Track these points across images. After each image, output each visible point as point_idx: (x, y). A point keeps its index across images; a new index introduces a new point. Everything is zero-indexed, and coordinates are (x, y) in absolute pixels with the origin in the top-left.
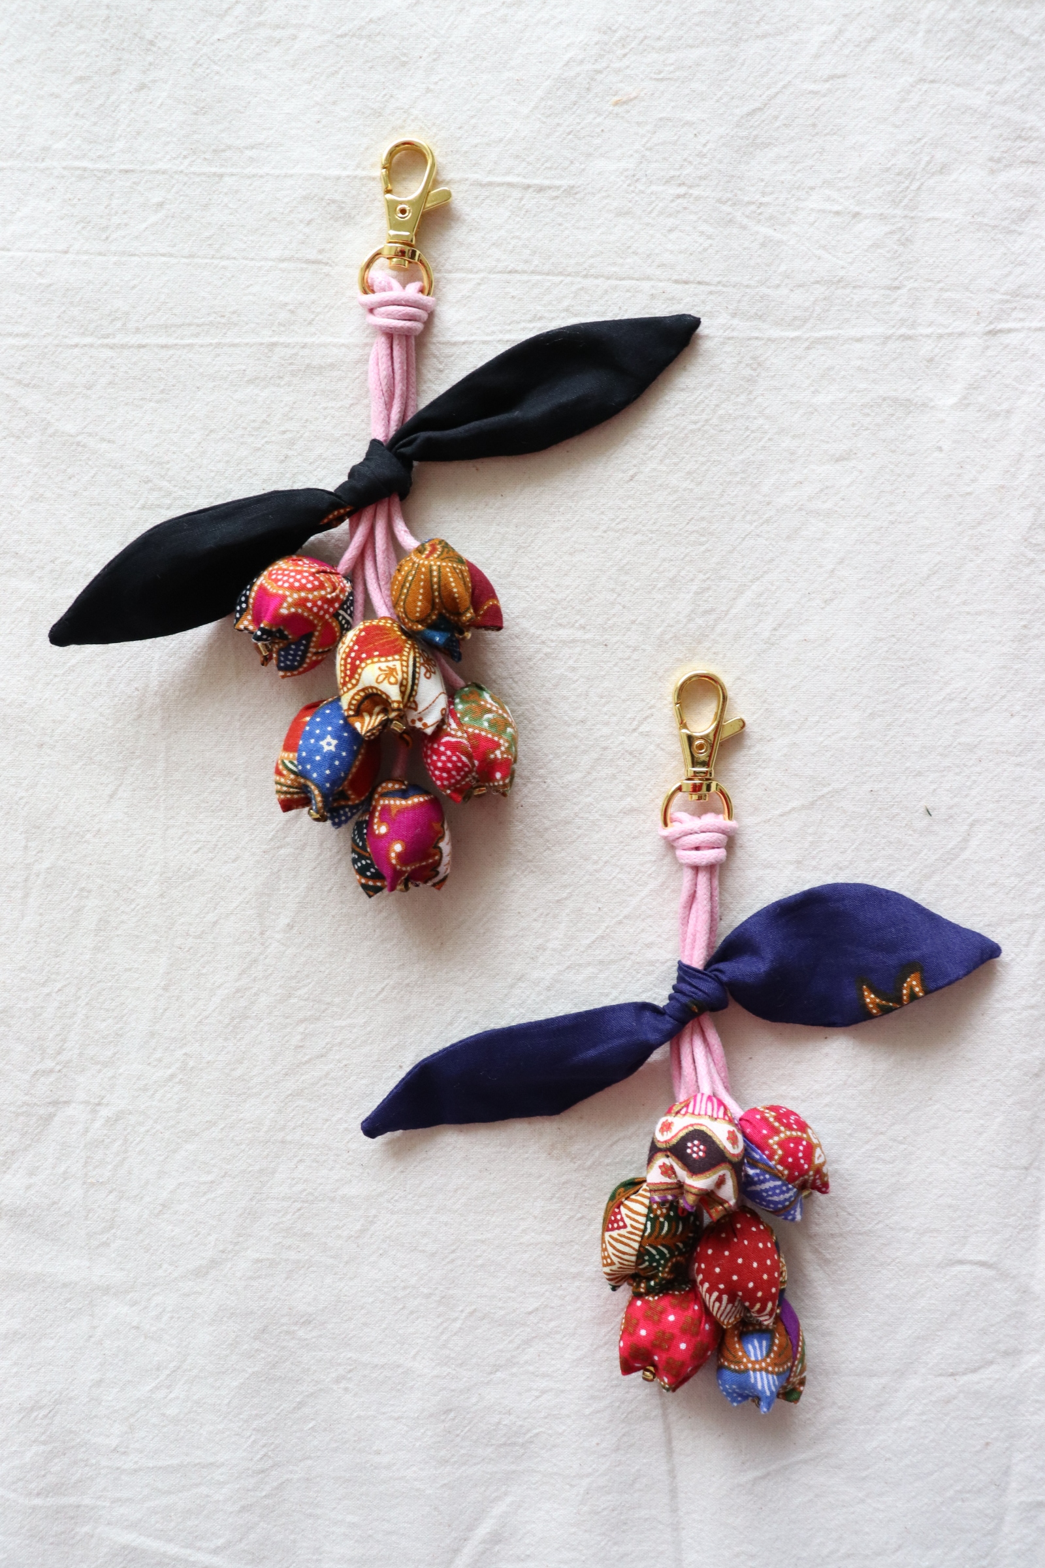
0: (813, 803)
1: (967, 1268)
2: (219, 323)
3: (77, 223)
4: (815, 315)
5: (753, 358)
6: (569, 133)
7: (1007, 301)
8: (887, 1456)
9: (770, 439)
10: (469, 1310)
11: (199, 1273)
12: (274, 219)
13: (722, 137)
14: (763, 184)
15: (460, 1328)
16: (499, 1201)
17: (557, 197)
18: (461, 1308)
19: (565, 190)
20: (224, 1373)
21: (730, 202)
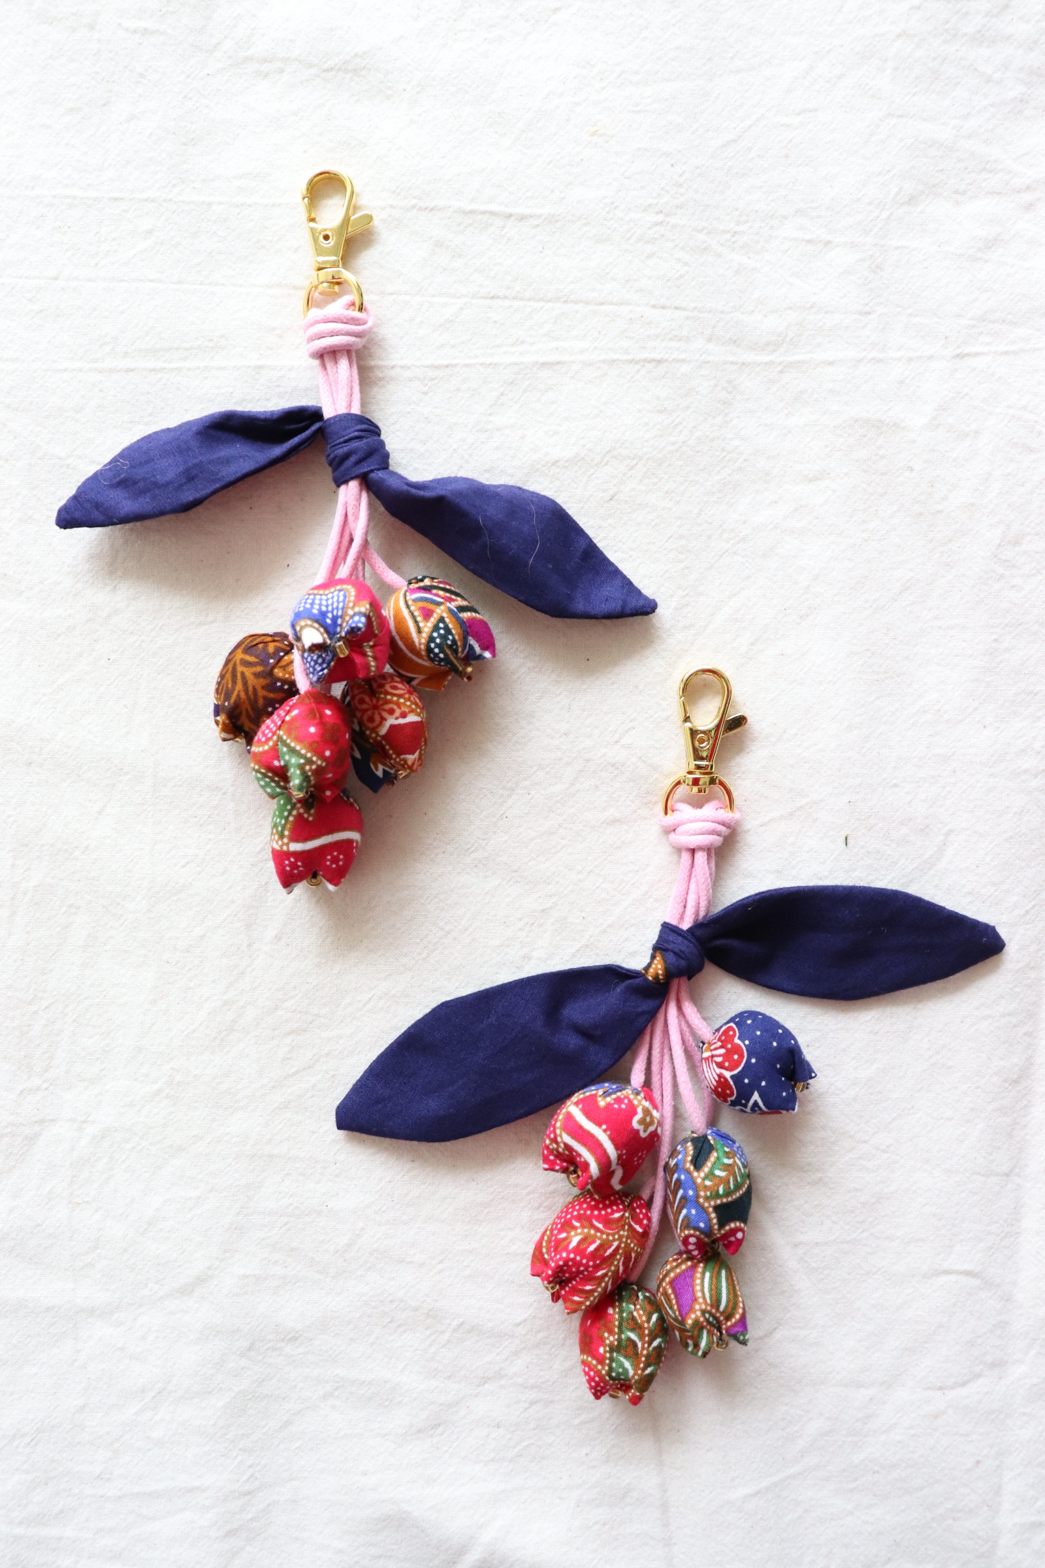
0: (791, 814)
1: (953, 1278)
2: (207, 347)
3: (67, 250)
4: (788, 340)
5: (729, 382)
6: (549, 163)
7: (974, 326)
8: (876, 1468)
9: (745, 460)
10: (455, 1323)
11: (185, 1291)
12: (263, 247)
13: (698, 168)
14: (738, 213)
15: (449, 1341)
16: (486, 1211)
17: (538, 226)
18: (448, 1321)
19: (546, 218)
20: (210, 1393)
21: (705, 231)
